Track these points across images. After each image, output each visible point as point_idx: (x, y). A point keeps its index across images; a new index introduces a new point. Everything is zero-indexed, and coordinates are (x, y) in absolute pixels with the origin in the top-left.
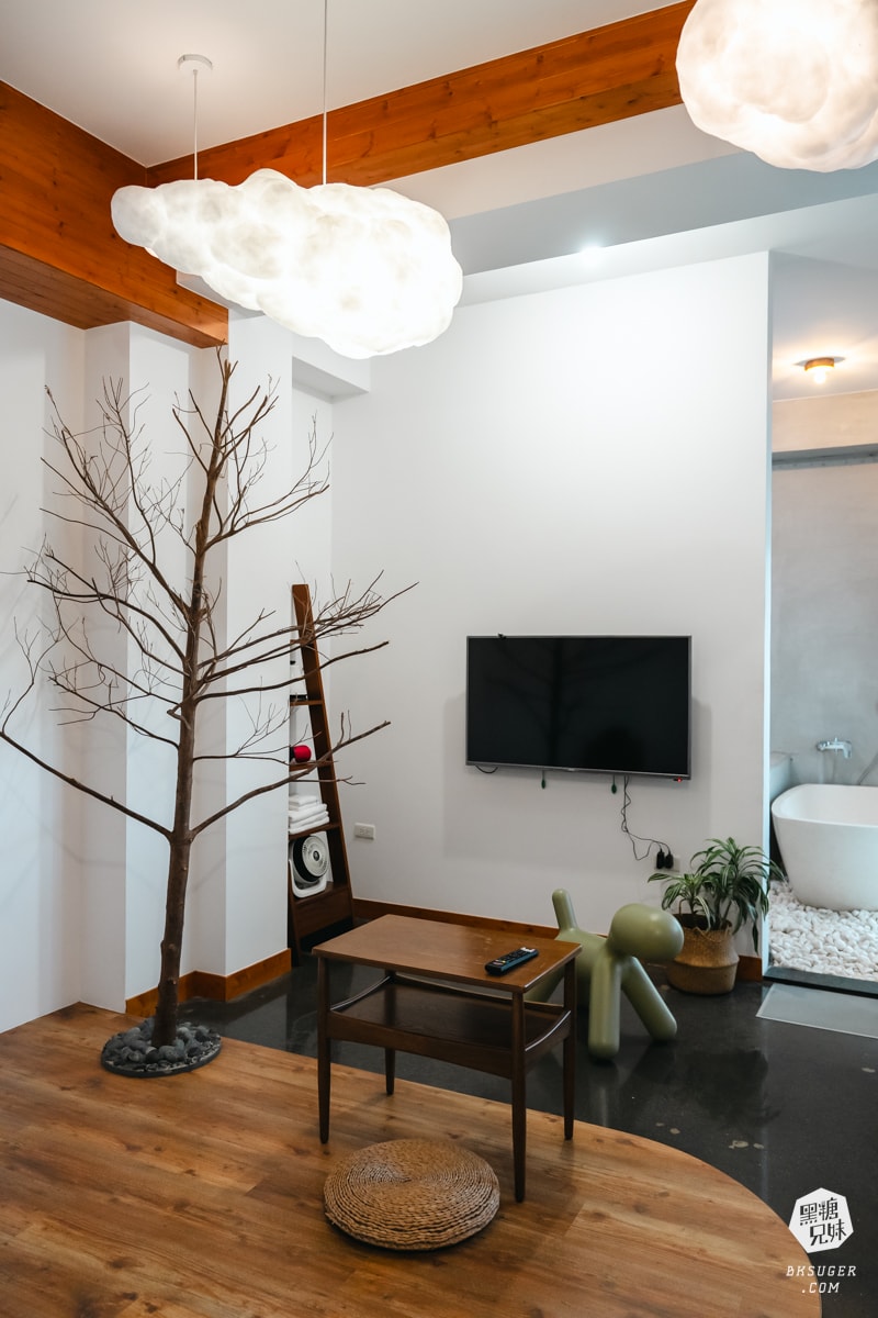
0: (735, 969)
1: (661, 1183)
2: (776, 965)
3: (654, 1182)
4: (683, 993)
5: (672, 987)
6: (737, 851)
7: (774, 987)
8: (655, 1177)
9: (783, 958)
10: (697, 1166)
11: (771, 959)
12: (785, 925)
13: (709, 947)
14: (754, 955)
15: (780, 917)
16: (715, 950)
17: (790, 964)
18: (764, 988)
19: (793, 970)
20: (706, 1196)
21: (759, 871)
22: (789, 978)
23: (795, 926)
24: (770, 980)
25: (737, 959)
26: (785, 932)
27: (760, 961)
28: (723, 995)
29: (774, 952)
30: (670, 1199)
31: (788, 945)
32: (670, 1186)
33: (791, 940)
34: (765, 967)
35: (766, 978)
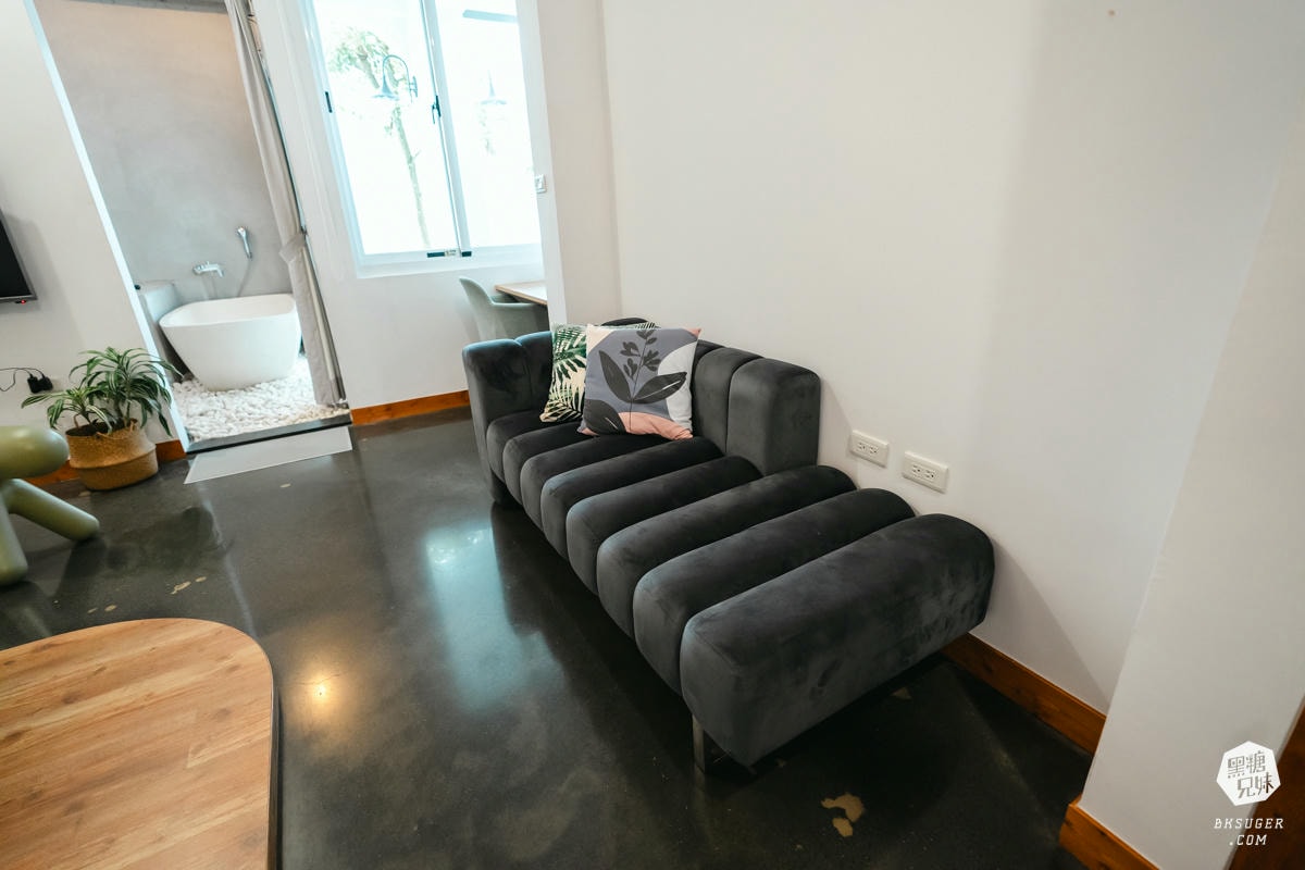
0: (154, 455)
1: (95, 662)
2: (197, 440)
3: (83, 666)
4: (106, 492)
5: (93, 491)
6: (119, 357)
7: (198, 457)
8: (86, 661)
9: (201, 434)
10: (134, 628)
11: (191, 438)
12: (200, 410)
13: (119, 446)
14: (171, 439)
15: (195, 406)
16: (125, 446)
17: (209, 436)
18: (190, 461)
19: (213, 440)
20: (147, 648)
21: (148, 369)
22: (210, 446)
23: (207, 407)
24: (193, 454)
25: (154, 447)
26: (201, 415)
27: (178, 442)
28: (151, 478)
29: (192, 432)
30: (108, 670)
31: (204, 423)
32: (103, 661)
33: (208, 419)
34: (186, 446)
35: (189, 453)
